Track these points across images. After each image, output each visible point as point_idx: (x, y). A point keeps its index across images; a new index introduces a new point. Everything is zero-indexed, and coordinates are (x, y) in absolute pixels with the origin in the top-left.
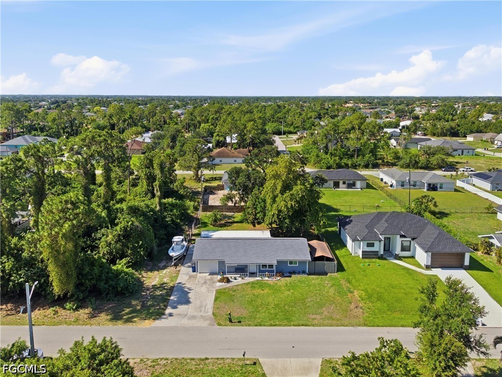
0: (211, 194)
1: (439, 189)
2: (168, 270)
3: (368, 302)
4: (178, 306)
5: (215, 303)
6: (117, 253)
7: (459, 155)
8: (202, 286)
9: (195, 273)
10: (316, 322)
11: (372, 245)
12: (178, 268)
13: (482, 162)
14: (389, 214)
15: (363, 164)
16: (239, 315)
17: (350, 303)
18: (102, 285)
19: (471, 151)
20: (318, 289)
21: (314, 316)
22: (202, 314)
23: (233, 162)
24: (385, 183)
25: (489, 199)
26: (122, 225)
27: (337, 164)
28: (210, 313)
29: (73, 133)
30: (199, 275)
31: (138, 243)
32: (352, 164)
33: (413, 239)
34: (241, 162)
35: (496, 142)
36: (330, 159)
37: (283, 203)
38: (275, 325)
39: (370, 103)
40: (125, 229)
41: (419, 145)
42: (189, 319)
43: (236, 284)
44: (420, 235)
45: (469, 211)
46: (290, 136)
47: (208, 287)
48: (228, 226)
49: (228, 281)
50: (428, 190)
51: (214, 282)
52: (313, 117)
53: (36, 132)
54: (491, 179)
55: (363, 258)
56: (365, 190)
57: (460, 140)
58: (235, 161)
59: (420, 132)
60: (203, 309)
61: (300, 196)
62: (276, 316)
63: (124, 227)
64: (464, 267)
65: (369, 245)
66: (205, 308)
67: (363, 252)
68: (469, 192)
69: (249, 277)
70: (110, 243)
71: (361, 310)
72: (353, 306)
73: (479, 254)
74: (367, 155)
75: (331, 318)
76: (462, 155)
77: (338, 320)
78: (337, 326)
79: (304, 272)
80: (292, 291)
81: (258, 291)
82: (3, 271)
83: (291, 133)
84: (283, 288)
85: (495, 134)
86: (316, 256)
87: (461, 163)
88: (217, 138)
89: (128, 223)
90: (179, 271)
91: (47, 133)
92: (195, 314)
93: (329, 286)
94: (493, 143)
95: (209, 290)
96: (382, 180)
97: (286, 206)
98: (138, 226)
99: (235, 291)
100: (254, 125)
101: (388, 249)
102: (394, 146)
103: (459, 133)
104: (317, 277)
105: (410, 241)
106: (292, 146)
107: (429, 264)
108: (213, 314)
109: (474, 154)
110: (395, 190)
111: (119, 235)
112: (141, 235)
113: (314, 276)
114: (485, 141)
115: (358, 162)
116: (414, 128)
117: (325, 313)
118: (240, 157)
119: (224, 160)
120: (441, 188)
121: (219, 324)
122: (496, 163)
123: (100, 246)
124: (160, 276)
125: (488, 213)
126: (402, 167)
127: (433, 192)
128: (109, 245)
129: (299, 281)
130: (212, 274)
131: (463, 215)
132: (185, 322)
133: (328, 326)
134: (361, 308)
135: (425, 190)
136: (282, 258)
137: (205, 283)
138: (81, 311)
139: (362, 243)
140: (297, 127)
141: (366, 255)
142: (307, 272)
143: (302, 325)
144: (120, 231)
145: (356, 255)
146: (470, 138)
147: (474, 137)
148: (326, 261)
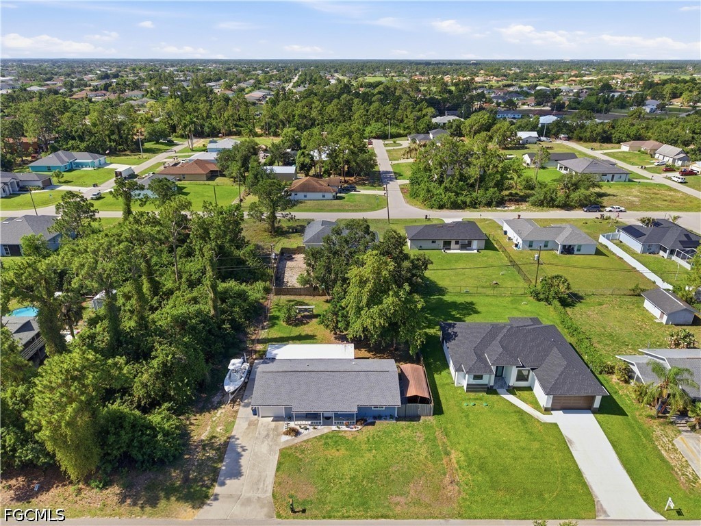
0: (289, 260)
1: (576, 252)
2: (223, 411)
3: (466, 473)
4: (228, 482)
5: (278, 474)
6: (156, 395)
7: (608, 181)
8: (263, 442)
9: (256, 416)
10: (398, 510)
11: (480, 377)
12: (236, 408)
13: (635, 193)
14: (505, 330)
15: (484, 202)
16: (305, 497)
17: (445, 474)
18: (134, 453)
19: (623, 177)
20: (408, 448)
21: (399, 499)
22: (259, 495)
23: (321, 198)
24: (510, 239)
25: (637, 269)
26: (160, 359)
27: (452, 203)
28: (269, 494)
29: (122, 142)
30: (261, 419)
31: (182, 381)
32: (471, 202)
33: (532, 369)
34: (332, 198)
35: (657, 156)
36: (443, 195)
37: (369, 321)
38: (348, 517)
39: (505, 76)
40: (164, 364)
41: (559, 165)
42: (243, 504)
43: (305, 438)
44: (542, 363)
45: (609, 293)
46: (399, 141)
47: (270, 444)
48: (305, 324)
49: (296, 433)
50: (562, 253)
51: (278, 435)
52: (429, 114)
53: (74, 142)
54: (643, 238)
55: (467, 391)
56: (482, 252)
57: (612, 148)
58: (324, 196)
59: (563, 136)
60: (261, 486)
61: (392, 311)
62: (350, 499)
63: (163, 362)
64: (592, 409)
65: (476, 377)
66: (264, 484)
67: (468, 384)
68: (614, 254)
69: (324, 425)
70: (146, 385)
71: (457, 488)
72: (447, 479)
73: (614, 380)
74: (491, 189)
75: (418, 503)
76: (612, 181)
77: (427, 506)
78: (425, 518)
79: (392, 417)
80: (374, 451)
81: (332, 453)
82: (4, 447)
83: (399, 135)
84: (364, 447)
85: (658, 143)
86: (408, 396)
87: (609, 195)
88: (302, 159)
89: (168, 357)
90: (237, 412)
91: (88, 143)
92: (250, 495)
93: (420, 442)
94: (652, 157)
95: (271, 451)
96: (506, 233)
97: (373, 324)
98: (181, 359)
99: (303, 452)
100: (348, 142)
101: (500, 375)
102: (528, 164)
103: (611, 138)
104: (407, 423)
105: (529, 371)
106: (400, 162)
107: (550, 406)
108: (273, 495)
109: (627, 180)
110: (521, 252)
111: (158, 373)
112: (186, 369)
113: (404, 423)
114: (643, 153)
115: (479, 199)
116: (555, 130)
117: (412, 492)
118: (330, 192)
119: (310, 195)
120: (579, 250)
121: (279, 516)
122: (653, 196)
123: (134, 388)
124: (212, 421)
125: (633, 295)
126: (534, 204)
127: (568, 256)
128: (145, 386)
129: (385, 432)
130: (277, 419)
131: (600, 299)
132: (237, 510)
133: (413, 518)
134: (457, 484)
135: (558, 253)
136: (365, 402)
137: (268, 435)
138: (110, 490)
139: (467, 375)
140: (408, 128)
141: (471, 388)
142: (396, 415)
143: (382, 517)
144: (158, 369)
145: (460, 385)
146: (625, 148)
147: (630, 147)
148: (420, 403)
